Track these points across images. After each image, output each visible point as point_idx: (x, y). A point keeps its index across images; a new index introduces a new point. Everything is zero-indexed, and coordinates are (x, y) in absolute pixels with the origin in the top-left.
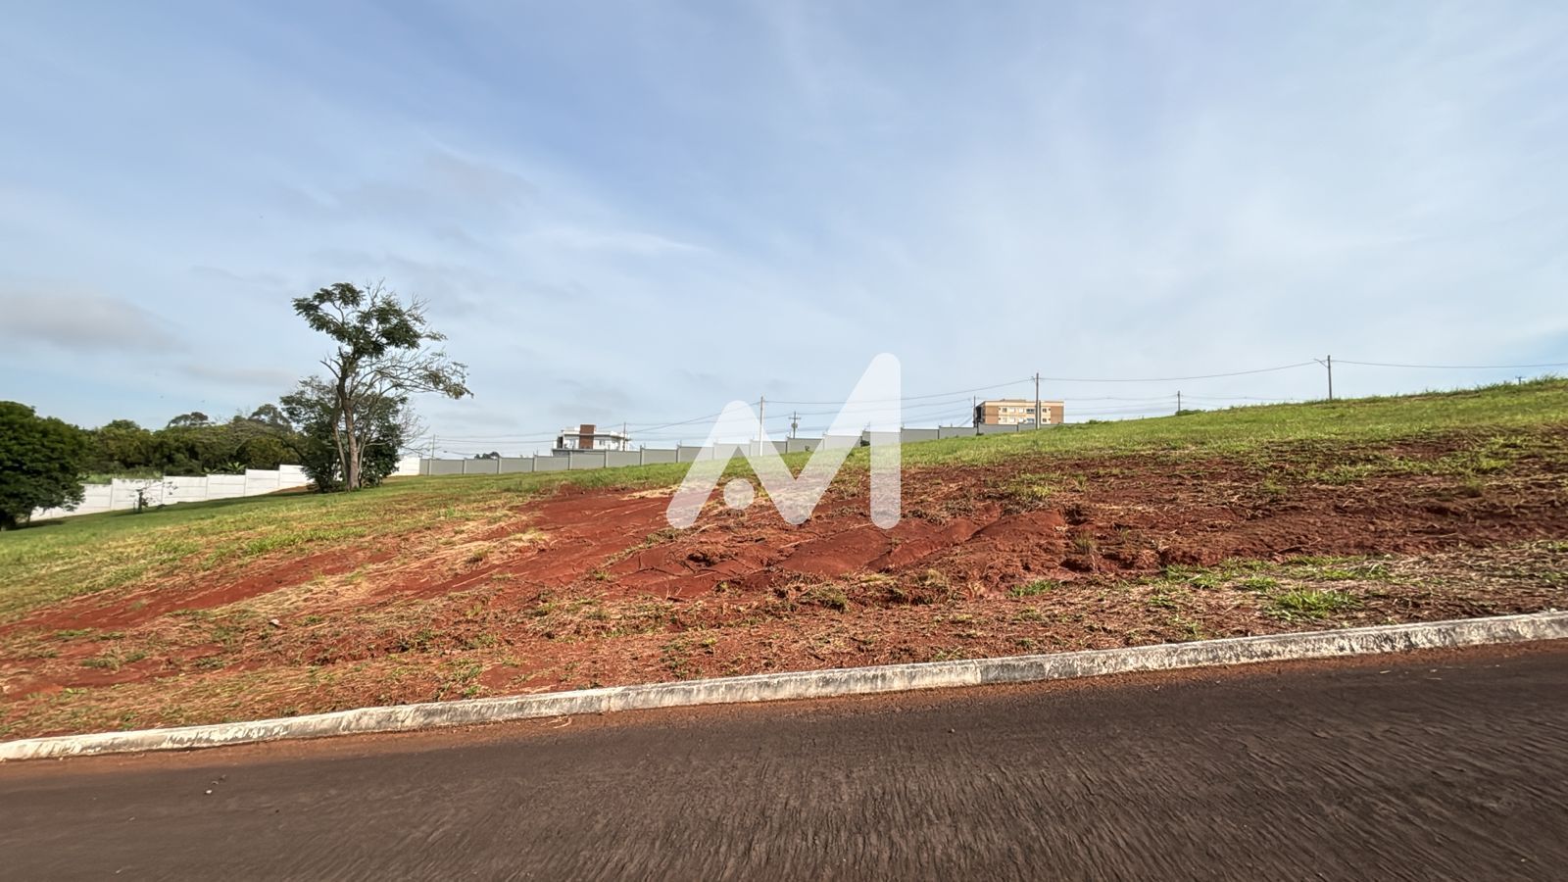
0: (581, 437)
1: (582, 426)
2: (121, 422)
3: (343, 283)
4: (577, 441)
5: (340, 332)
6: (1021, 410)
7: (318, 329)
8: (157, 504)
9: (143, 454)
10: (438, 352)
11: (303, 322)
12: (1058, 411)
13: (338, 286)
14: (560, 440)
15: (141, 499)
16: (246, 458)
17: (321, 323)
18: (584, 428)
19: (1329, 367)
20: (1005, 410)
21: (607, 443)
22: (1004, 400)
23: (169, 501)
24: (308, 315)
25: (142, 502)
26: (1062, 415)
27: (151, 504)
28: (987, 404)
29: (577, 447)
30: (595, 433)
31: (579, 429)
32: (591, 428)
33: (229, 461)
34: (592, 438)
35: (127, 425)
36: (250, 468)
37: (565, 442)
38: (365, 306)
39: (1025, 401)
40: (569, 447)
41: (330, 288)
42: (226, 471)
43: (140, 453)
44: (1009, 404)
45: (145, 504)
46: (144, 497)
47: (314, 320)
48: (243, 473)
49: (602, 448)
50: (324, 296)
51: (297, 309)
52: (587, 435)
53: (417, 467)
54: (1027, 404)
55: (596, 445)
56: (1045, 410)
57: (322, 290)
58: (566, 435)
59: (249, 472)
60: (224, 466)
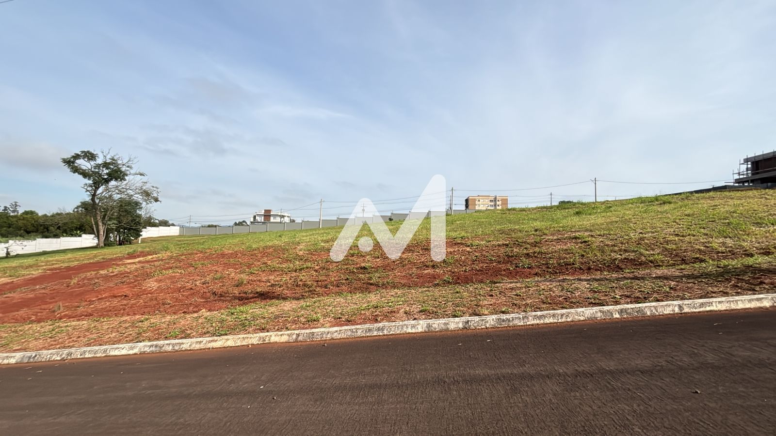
0: (265, 216)
1: (265, 210)
2: (28, 211)
3: (86, 150)
4: (263, 218)
5: (85, 174)
6: (487, 201)
7: (74, 173)
8: (15, 254)
9: (35, 227)
10: (145, 181)
11: (66, 169)
12: (505, 201)
13: (82, 152)
14: (255, 217)
15: (7, 251)
16: (83, 229)
17: (76, 170)
18: (266, 211)
19: (595, 184)
20: (479, 201)
21: (277, 218)
22: (478, 196)
23: (21, 252)
24: (69, 165)
25: (8, 253)
26: (507, 204)
27: (12, 254)
28: (470, 198)
29: (263, 221)
30: (271, 213)
31: (263, 211)
32: (269, 211)
33: (75, 230)
34: (270, 216)
35: (32, 213)
36: (85, 233)
37: (257, 218)
38: (100, 161)
39: (489, 196)
40: (259, 220)
41: (79, 153)
42: (72, 235)
43: (34, 226)
44: (481, 198)
45: (9, 254)
46: (9, 250)
47: (72, 168)
48: (80, 236)
49: (275, 221)
50: (77, 157)
51: (65, 163)
52: (267, 215)
53: (178, 231)
54: (490, 198)
55: (272, 219)
56: (498, 201)
57: (75, 154)
58: (257, 215)
59: (84, 236)
60: (72, 233)
